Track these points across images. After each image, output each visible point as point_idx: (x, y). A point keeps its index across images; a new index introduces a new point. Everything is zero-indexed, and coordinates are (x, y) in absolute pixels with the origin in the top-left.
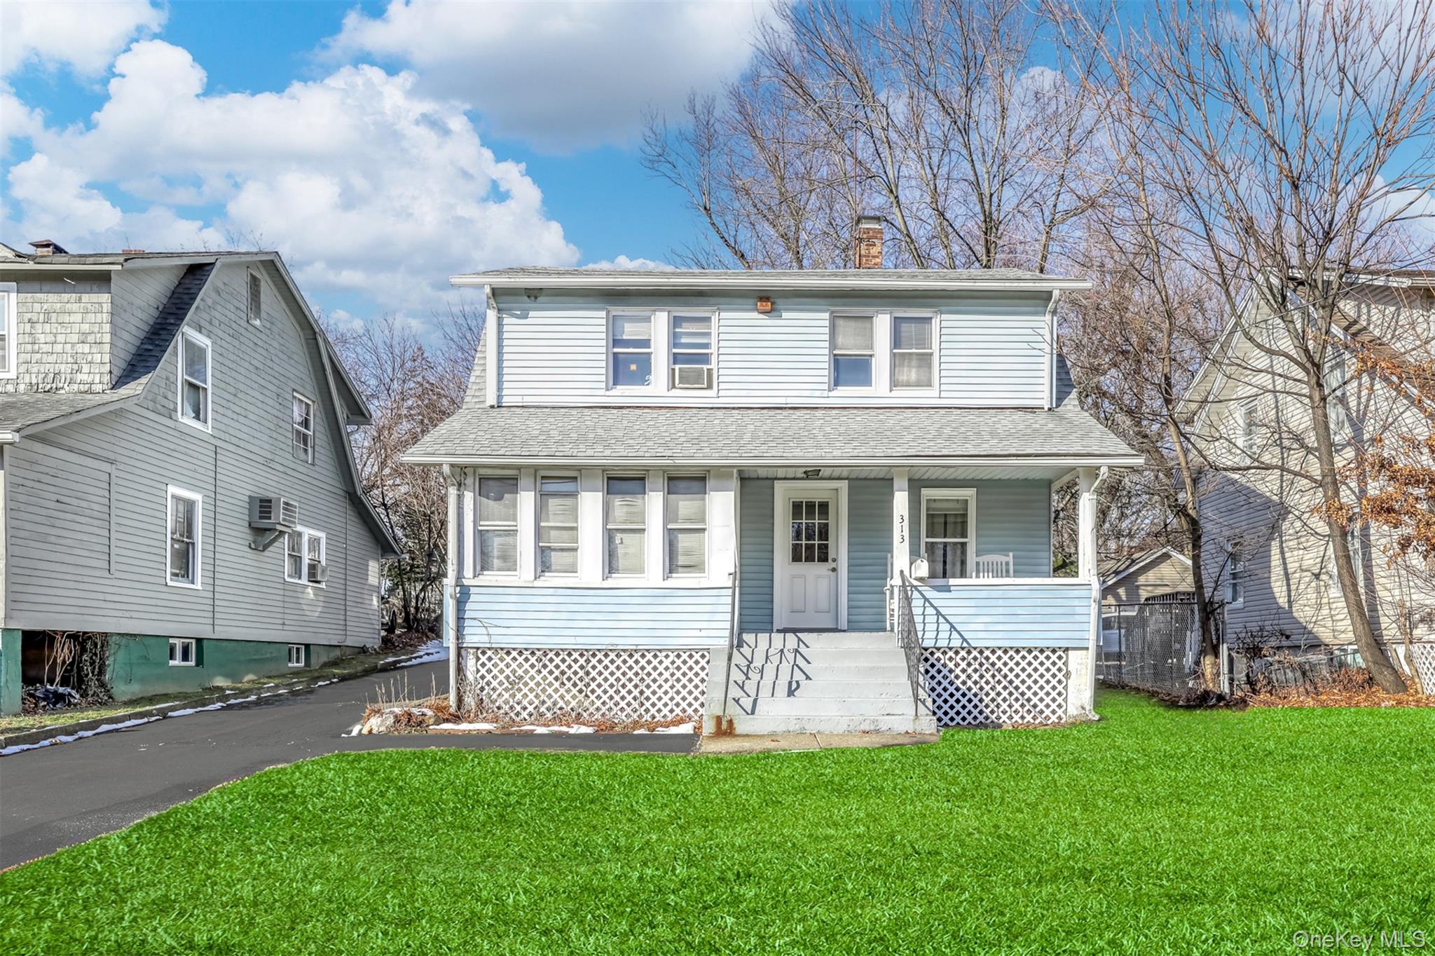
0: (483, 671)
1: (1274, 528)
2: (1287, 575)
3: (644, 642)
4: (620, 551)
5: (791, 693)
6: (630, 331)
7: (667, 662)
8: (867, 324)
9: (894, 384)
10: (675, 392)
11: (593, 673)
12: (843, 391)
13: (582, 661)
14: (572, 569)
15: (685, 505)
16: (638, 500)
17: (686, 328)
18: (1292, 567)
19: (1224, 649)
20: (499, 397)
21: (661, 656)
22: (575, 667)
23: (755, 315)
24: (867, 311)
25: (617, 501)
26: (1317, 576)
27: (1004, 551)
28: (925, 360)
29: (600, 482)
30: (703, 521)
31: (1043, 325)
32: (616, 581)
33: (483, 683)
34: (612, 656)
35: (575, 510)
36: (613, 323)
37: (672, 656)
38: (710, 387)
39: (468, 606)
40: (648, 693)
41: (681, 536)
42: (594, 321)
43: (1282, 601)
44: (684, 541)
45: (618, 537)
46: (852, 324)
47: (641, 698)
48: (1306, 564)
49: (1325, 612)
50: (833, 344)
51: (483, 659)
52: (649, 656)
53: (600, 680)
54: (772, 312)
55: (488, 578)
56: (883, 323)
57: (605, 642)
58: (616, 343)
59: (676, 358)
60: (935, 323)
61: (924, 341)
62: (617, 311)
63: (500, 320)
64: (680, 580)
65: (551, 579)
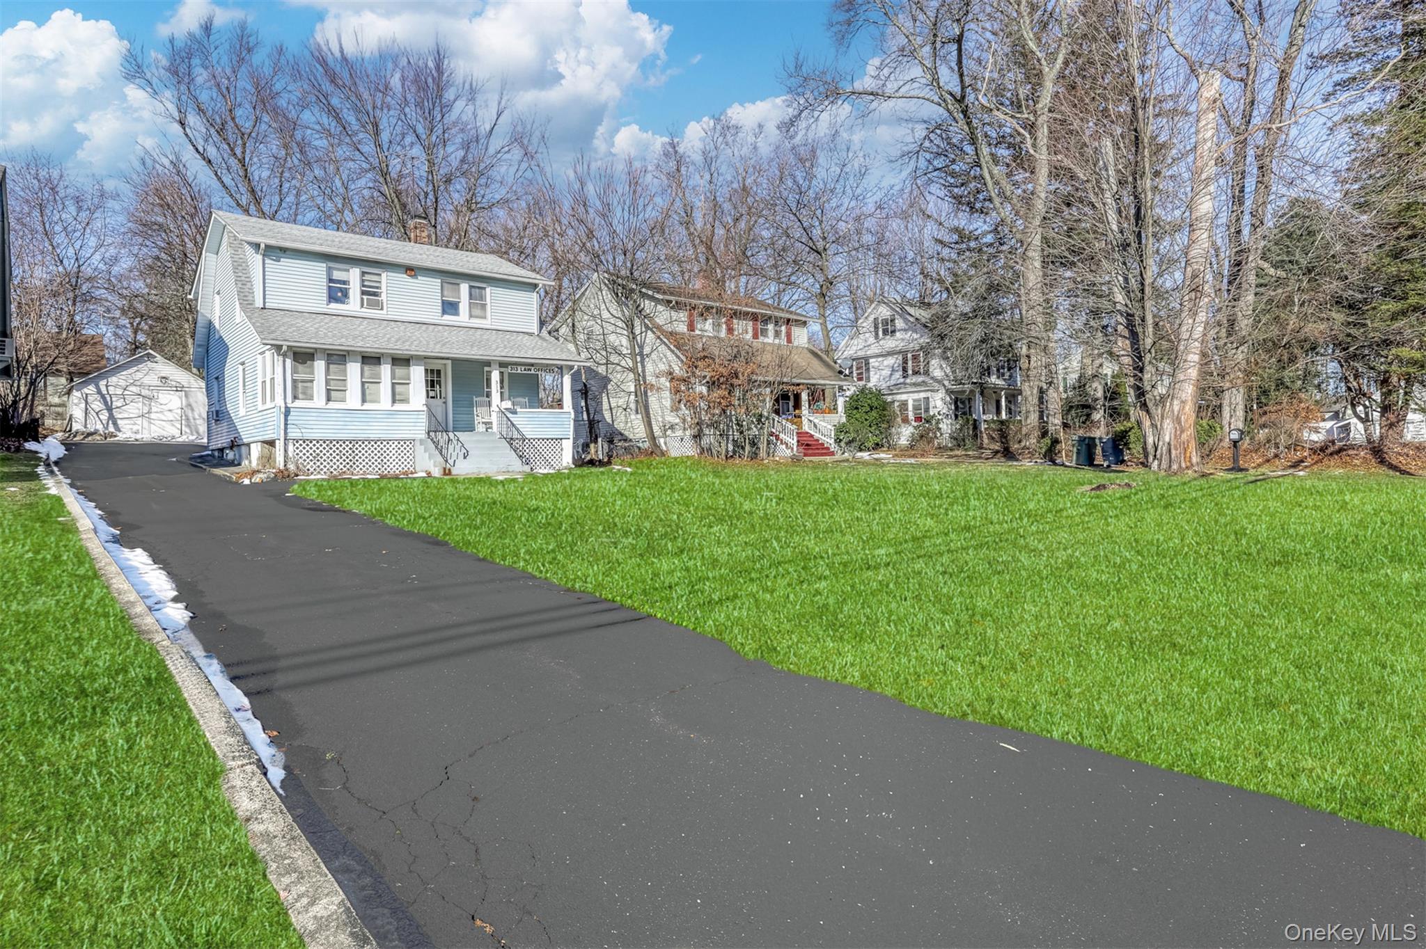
0: (297, 451)
1: (605, 387)
2: (611, 409)
3: (383, 436)
4: (367, 392)
5: (465, 458)
6: (337, 275)
7: (393, 446)
8: (456, 287)
9: (471, 316)
10: (363, 310)
11: (357, 452)
12: (446, 317)
13: (350, 446)
14: (343, 400)
15: (400, 371)
16: (376, 368)
17: (367, 277)
18: (613, 405)
19: (600, 440)
20: (264, 303)
21: (391, 443)
22: (347, 449)
23: (405, 276)
24: (458, 281)
25: (366, 368)
26: (625, 410)
27: (524, 396)
28: (484, 306)
29: (360, 359)
30: (409, 379)
31: (534, 297)
32: (367, 406)
33: (297, 457)
34: (366, 443)
35: (345, 371)
36: (329, 270)
37: (396, 443)
38: (382, 309)
39: (289, 418)
40: (385, 460)
41: (397, 386)
42: (320, 268)
43: (609, 421)
44: (399, 389)
45: (366, 385)
46: (450, 286)
47: (382, 463)
48: (620, 404)
49: (629, 425)
50: (442, 296)
51: (297, 445)
52: (385, 443)
53: (360, 455)
54: (414, 276)
55: (298, 403)
56: (464, 288)
57: (363, 436)
58: (331, 280)
59: (363, 293)
60: (488, 290)
61: (482, 298)
62: (332, 265)
63: (264, 261)
64: (398, 407)
65: (332, 405)
